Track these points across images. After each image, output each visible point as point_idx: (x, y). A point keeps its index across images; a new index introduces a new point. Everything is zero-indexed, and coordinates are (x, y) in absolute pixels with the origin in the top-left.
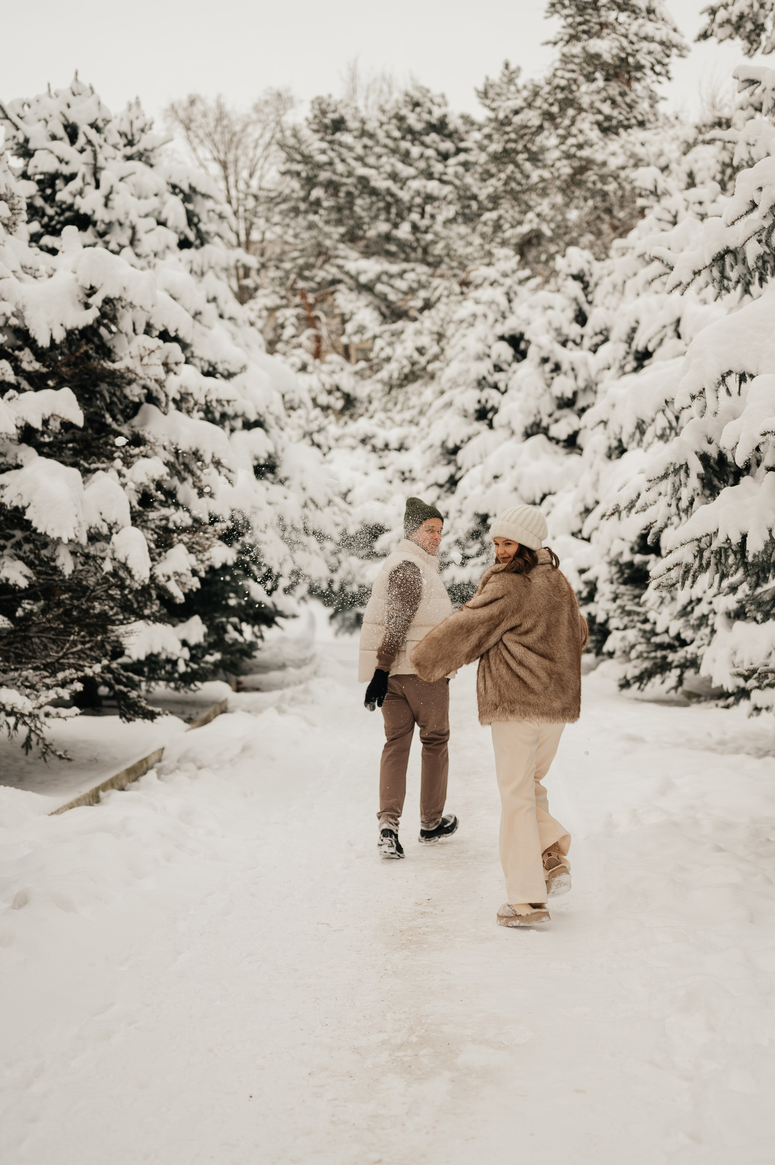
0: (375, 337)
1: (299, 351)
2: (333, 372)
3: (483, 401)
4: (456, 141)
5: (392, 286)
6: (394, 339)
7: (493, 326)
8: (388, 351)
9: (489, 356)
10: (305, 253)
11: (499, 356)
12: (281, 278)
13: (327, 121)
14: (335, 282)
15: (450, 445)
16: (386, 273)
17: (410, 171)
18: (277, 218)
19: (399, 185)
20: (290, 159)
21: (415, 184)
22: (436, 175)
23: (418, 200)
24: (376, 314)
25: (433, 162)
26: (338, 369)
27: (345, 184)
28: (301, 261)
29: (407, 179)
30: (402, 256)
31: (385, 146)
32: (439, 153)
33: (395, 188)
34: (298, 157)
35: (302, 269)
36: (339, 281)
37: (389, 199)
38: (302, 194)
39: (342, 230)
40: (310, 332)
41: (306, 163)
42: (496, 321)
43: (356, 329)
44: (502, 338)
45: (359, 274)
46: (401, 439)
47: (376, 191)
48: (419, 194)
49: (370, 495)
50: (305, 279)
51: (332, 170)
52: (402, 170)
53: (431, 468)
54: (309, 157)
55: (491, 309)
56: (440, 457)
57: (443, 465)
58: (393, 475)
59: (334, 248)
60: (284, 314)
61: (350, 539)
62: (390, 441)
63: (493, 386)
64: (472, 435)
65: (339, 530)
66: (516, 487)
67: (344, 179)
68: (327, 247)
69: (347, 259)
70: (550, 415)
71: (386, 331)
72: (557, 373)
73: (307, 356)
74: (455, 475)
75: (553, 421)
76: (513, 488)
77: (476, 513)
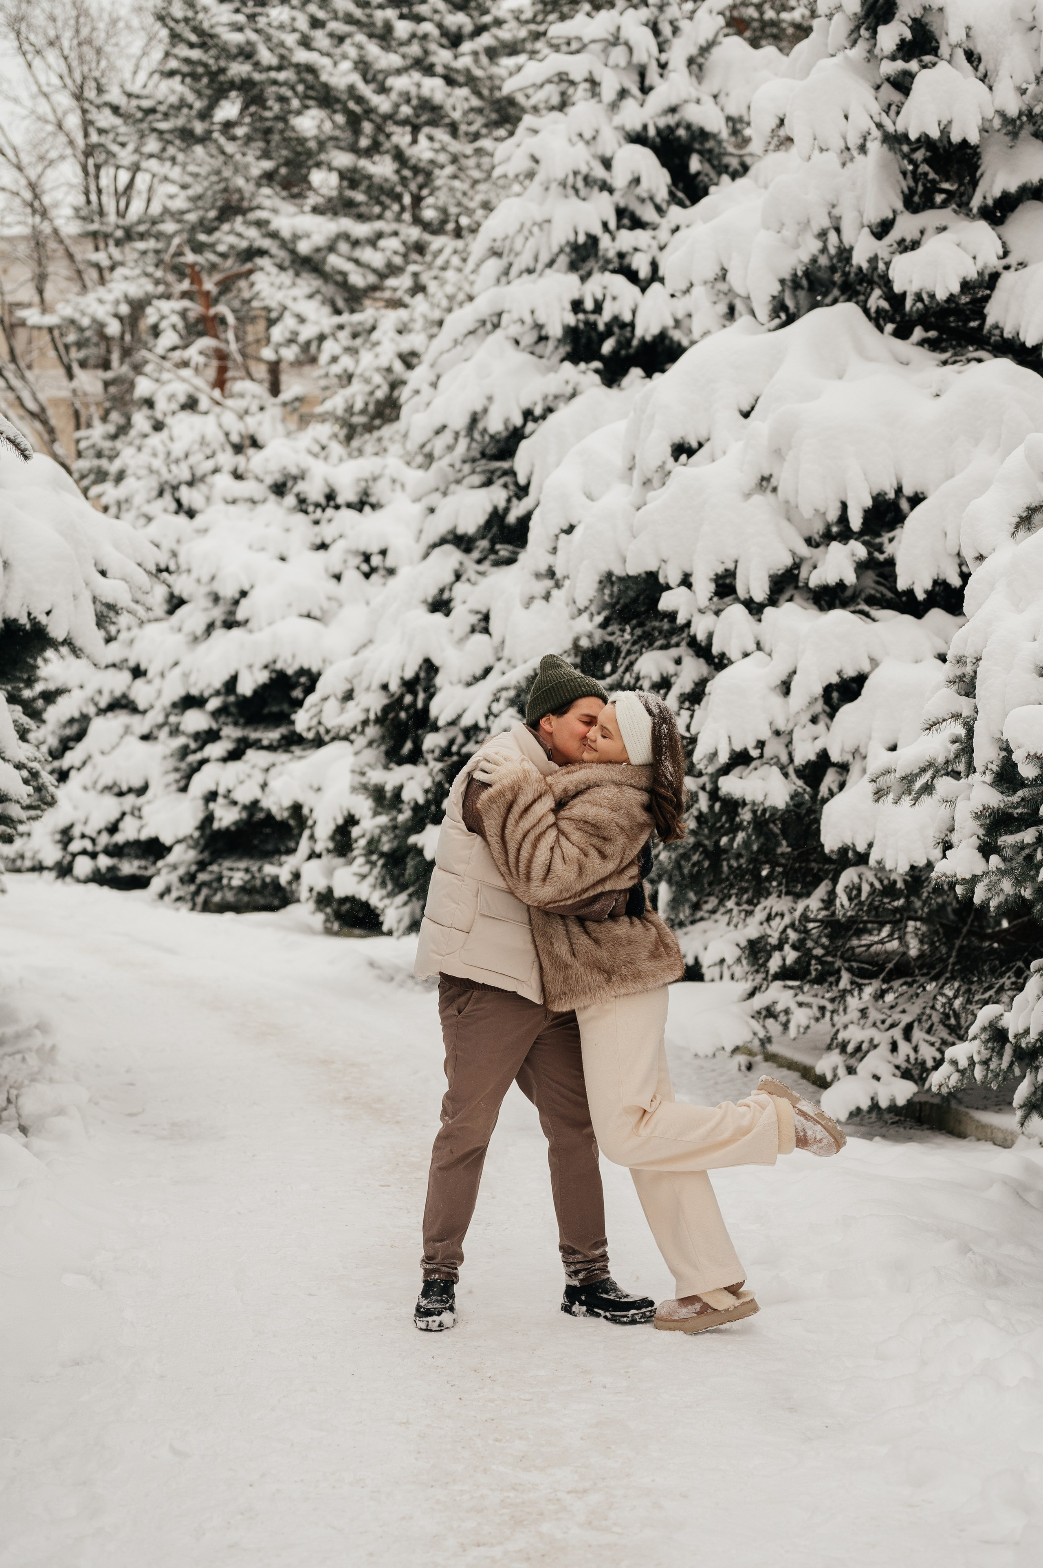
0: (322, 338)
1: (186, 373)
2: (246, 412)
4: (475, 14)
5: (357, 262)
6: (358, 341)
7: (614, 106)
8: (346, 362)
9: (606, 187)
10: (200, 203)
12: (157, 252)
14: (252, 254)
16: (346, 236)
17: (394, 60)
18: (152, 145)
19: (373, 86)
20: (175, 37)
21: (400, 83)
22: (439, 69)
23: (406, 110)
24: (327, 310)
25: (433, 47)
26: (254, 408)
27: (275, 82)
28: (192, 217)
29: (388, 73)
30: (377, 210)
31: (350, 19)
32: (444, 32)
34: (193, 38)
35: (193, 229)
36: (262, 252)
37: (352, 105)
38: (198, 105)
39: (268, 165)
40: (206, 342)
41: (203, 46)
42: (623, 93)
43: (288, 335)
44: (638, 138)
45: (296, 237)
46: (363, 484)
47: (332, 93)
48: (408, 101)
49: (290, 605)
50: (198, 248)
51: (251, 61)
52: (378, 58)
53: (437, 496)
54: (212, 36)
55: (611, 62)
56: (464, 462)
57: (473, 487)
58: (345, 561)
59: (253, 195)
60: (159, 310)
61: (244, 703)
62: (338, 488)
63: (615, 264)
64: (556, 397)
65: (218, 682)
66: (766, 474)
67: (273, 74)
68: (239, 191)
69: (275, 211)
70: (882, 229)
71: (341, 327)
72: (921, 61)
73: (200, 382)
74: (507, 510)
75: (892, 249)
76: (754, 479)
77: (608, 579)
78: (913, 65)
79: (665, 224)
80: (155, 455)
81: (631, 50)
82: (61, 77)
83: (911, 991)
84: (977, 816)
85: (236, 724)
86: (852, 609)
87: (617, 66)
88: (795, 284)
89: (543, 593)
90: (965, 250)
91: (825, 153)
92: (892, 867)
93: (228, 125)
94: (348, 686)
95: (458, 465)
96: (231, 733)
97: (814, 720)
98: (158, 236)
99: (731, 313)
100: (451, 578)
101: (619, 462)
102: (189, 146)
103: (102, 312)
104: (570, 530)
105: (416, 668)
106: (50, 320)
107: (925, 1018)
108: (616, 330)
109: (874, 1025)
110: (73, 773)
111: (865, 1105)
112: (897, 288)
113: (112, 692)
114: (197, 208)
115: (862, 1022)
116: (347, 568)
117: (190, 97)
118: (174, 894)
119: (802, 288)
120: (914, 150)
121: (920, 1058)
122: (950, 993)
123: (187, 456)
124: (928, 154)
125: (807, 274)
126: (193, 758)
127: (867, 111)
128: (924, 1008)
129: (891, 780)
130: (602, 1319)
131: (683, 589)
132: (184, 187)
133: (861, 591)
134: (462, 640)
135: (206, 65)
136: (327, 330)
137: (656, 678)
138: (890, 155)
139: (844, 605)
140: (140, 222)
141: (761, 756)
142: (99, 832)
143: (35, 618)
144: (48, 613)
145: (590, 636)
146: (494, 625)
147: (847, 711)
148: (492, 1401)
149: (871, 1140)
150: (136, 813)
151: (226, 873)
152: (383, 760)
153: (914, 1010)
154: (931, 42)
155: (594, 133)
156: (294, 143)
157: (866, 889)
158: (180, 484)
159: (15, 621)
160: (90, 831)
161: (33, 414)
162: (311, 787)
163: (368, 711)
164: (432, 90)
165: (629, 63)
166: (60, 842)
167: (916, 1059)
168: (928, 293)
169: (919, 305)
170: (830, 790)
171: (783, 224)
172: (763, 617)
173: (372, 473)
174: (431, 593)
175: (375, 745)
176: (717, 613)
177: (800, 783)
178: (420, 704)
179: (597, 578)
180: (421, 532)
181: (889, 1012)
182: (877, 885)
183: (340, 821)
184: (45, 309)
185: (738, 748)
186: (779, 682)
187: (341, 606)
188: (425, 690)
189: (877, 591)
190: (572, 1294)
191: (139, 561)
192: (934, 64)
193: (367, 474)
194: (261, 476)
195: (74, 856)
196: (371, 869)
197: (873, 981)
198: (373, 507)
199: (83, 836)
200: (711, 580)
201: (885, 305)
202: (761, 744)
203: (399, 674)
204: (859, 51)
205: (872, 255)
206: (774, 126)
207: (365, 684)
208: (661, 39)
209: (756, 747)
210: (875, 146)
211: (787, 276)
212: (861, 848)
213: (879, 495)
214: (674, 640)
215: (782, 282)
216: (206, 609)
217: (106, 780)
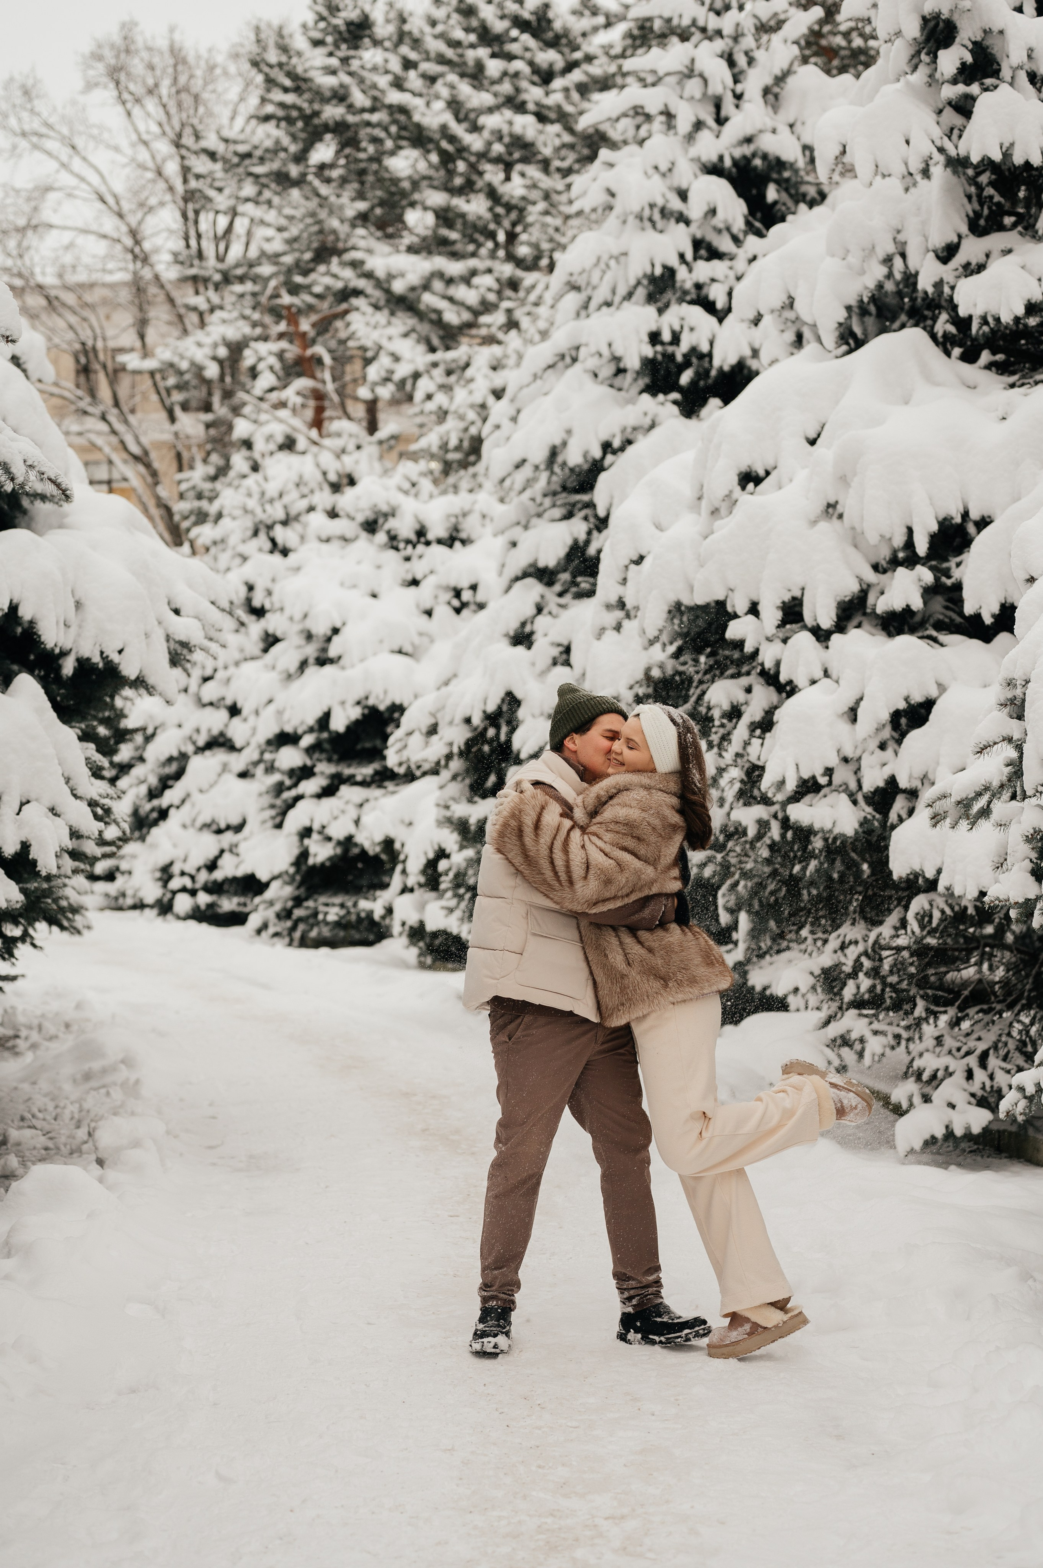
0: (416, 376)
1: (283, 413)
2: (343, 451)
3: (666, 336)
4: (566, 50)
5: (451, 299)
6: (453, 378)
7: (690, 138)
8: (441, 399)
9: (682, 219)
10: (296, 246)
11: (713, 212)
12: (254, 295)
13: (338, 21)
14: (347, 294)
15: (574, 457)
16: (440, 275)
17: (485, 98)
18: (249, 189)
19: (465, 125)
20: (270, 82)
21: (491, 122)
22: (531, 107)
23: (498, 148)
24: (422, 348)
25: (524, 84)
26: (351, 447)
27: (368, 124)
28: (288, 259)
29: (480, 112)
30: (471, 248)
31: (442, 60)
32: (535, 69)
33: (458, 130)
34: (288, 83)
35: (289, 271)
36: (357, 293)
37: (444, 144)
38: (293, 148)
39: (362, 206)
40: (302, 383)
41: (297, 90)
42: (699, 125)
43: (383, 374)
44: (715, 169)
45: (391, 277)
46: (453, 520)
47: (424, 133)
48: (500, 139)
49: (381, 641)
50: (294, 290)
51: (344, 104)
52: (469, 97)
53: (519, 529)
54: (305, 80)
55: (686, 94)
56: (545, 495)
57: (553, 520)
58: (436, 597)
59: (348, 236)
60: (256, 352)
61: (337, 739)
62: (428, 524)
63: (693, 295)
64: (635, 429)
65: (311, 720)
66: (832, 501)
67: (366, 116)
68: (334, 232)
69: (370, 251)
70: (947, 253)
71: (435, 365)
72: (982, 84)
73: (297, 423)
74: (587, 542)
75: (957, 273)
76: (820, 506)
77: (677, 609)
78: (975, 89)
79: (743, 254)
80: (249, 495)
81: (706, 81)
82: (160, 125)
83: (987, 1018)
84: (1029, 840)
85: (329, 760)
86: (920, 634)
87: (692, 98)
88: (863, 310)
89: (614, 624)
90: (1030, 273)
91: (887, 179)
92: (961, 893)
93: (322, 167)
94: (432, 721)
95: (539, 500)
96: (325, 769)
97: (882, 746)
98: (255, 279)
99: (799, 340)
100: (531, 610)
101: (688, 492)
102: (285, 189)
103: (200, 355)
104: (639, 561)
105: (498, 701)
106: (150, 364)
107: (1000, 1045)
108: (694, 360)
109: (950, 1052)
110: (172, 812)
111: (940, 1133)
112: (962, 312)
113: (209, 730)
114: (293, 250)
115: (938, 1049)
116: (438, 603)
117: (286, 141)
118: (272, 930)
119: (870, 314)
120: (978, 174)
121: (996, 1086)
122: (1027, 1021)
123: (281, 496)
124: (993, 177)
125: (873, 299)
126: (288, 795)
127: (928, 136)
128: (1000, 1035)
129: (948, 804)
130: (657, 1347)
131: (751, 617)
132: (280, 229)
133: (930, 616)
134: (543, 673)
135: (300, 109)
136: (421, 368)
137: (726, 706)
138: (954, 179)
139: (912, 631)
140: (237, 265)
141: (830, 783)
142: (199, 869)
143: (107, 657)
144: (120, 652)
145: (661, 666)
146: (574, 657)
147: (914, 736)
148: (539, 1428)
149: (946, 1169)
150: (233, 849)
151: (322, 908)
152: (468, 794)
153: (990, 1038)
154: (992, 65)
155: (670, 166)
156: (387, 183)
157: (937, 915)
158: (274, 523)
159: (88, 659)
160: (190, 868)
161: (136, 458)
162: (402, 822)
163: (451, 744)
164: (524, 127)
165: (705, 94)
166: (160, 879)
167: (992, 1087)
168: (993, 316)
169: (986, 329)
170: (899, 816)
171: (848, 251)
172: (830, 644)
173: (462, 509)
174: (513, 626)
175: (459, 779)
176: (785, 641)
177: (869, 809)
178: (503, 737)
179: (666, 609)
180: (503, 566)
181: (964, 1040)
182: (948, 911)
183: (431, 855)
184: (146, 353)
185: (806, 776)
186: (846, 709)
187: (432, 641)
188: (509, 723)
189: (946, 616)
190: (627, 1322)
191: (213, 599)
192: (996, 87)
193: (457, 510)
194: (352, 514)
195: (174, 893)
196: (458, 904)
197: (949, 1009)
198: (464, 542)
199: (183, 874)
200: (778, 607)
201: (952, 329)
202: (829, 772)
203: (482, 707)
204: (920, 77)
205: (937, 279)
206: (837, 153)
207: (448, 718)
208: (736, 70)
209: (824, 775)
210: (938, 171)
211: (853, 303)
212: (930, 874)
213: (945, 519)
214: (745, 669)
215: (849, 308)
216: (299, 647)
217: (205, 818)
